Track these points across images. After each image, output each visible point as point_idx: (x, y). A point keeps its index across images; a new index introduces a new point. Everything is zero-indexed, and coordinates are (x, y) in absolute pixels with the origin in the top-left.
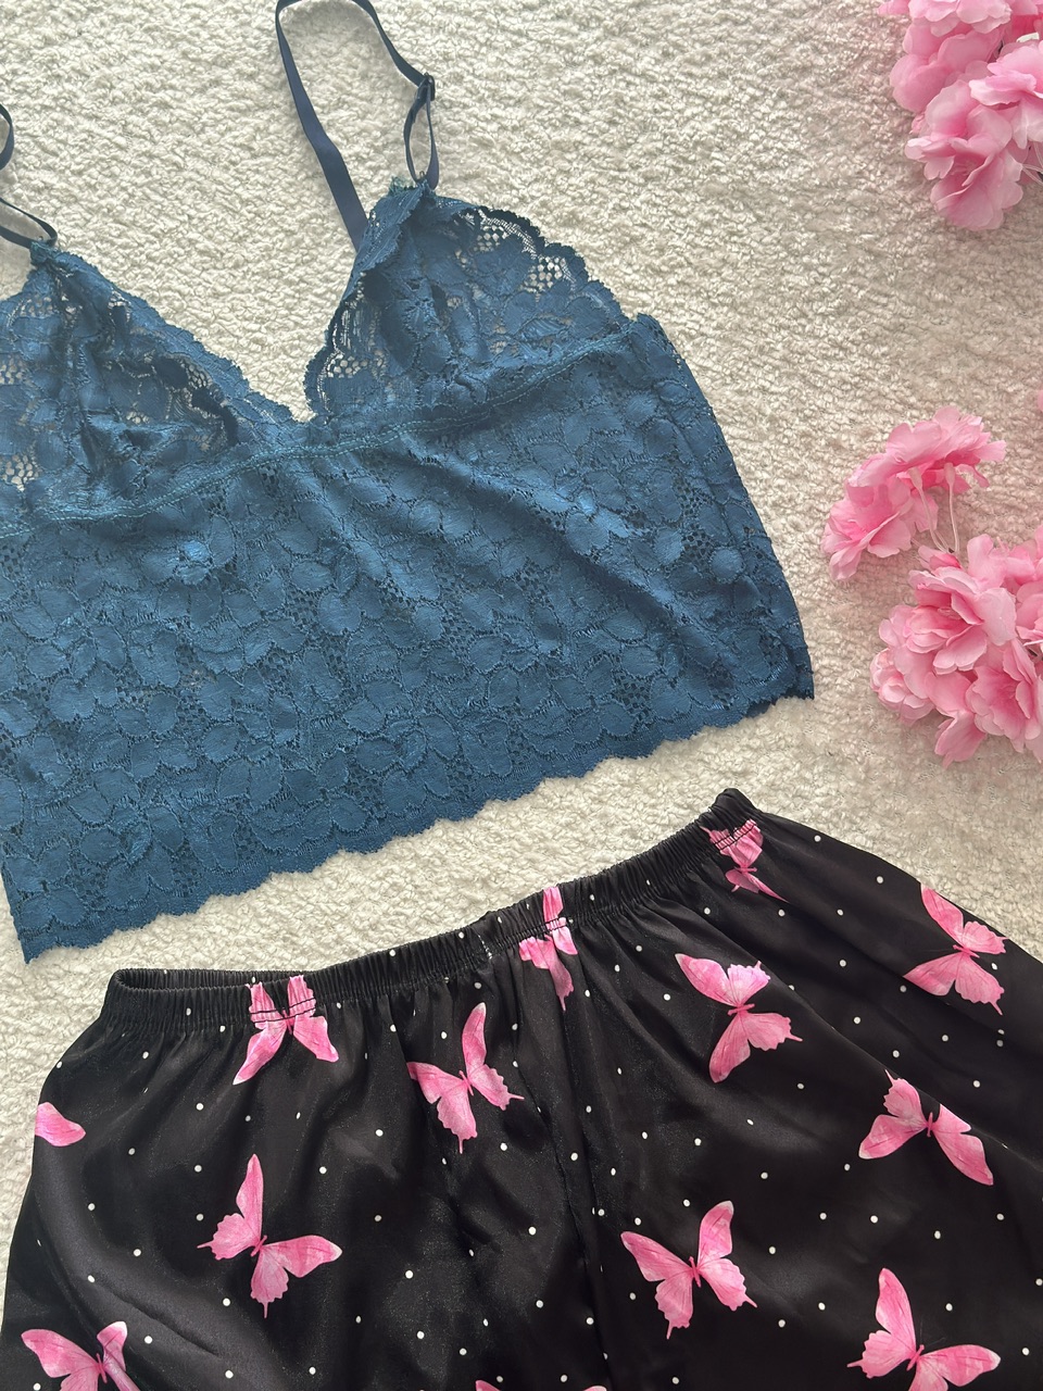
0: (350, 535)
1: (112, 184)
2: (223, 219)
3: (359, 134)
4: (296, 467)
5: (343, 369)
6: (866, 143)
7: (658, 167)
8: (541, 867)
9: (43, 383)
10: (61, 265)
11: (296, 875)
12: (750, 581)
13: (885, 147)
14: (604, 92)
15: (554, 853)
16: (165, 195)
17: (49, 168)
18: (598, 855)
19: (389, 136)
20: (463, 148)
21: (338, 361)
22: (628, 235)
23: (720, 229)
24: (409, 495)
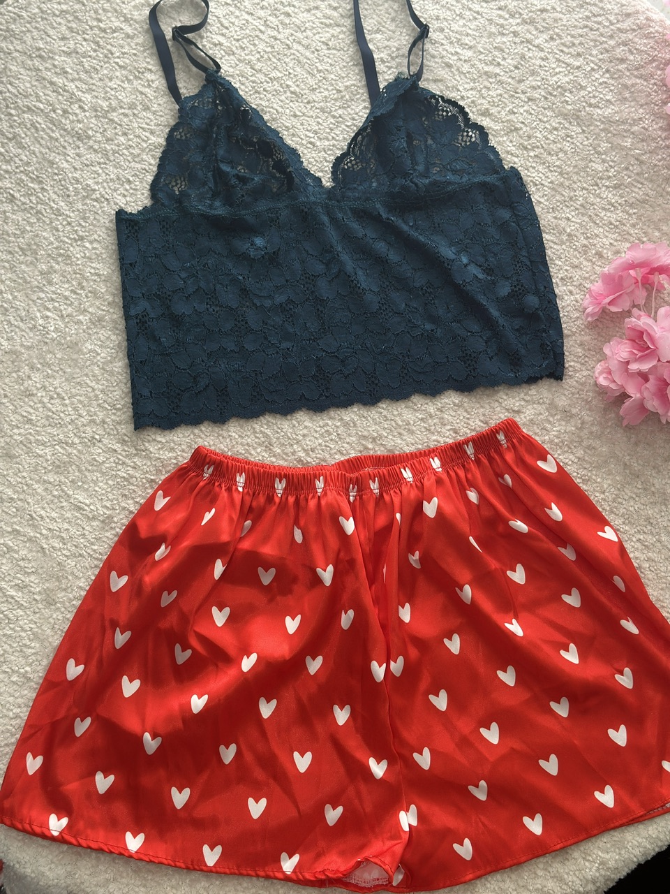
0: (340, 250)
1: (253, 49)
2: (306, 77)
3: (385, 48)
4: (319, 209)
5: (353, 165)
6: (646, 104)
7: (536, 95)
8: (404, 438)
9: (199, 142)
10: (222, 85)
11: (278, 416)
12: (541, 314)
13: (656, 108)
14: (516, 51)
15: (411, 432)
16: (279, 60)
17: (223, 35)
18: (435, 438)
19: (399, 51)
20: (437, 65)
21: (351, 161)
22: (513, 126)
23: (562, 133)
24: (374, 236)
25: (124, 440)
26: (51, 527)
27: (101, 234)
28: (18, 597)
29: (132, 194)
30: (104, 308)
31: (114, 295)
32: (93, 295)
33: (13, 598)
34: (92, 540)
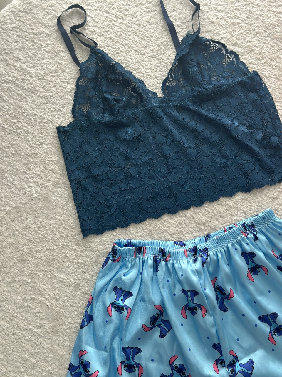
0: (172, 128)
1: (112, 31)
2: (141, 41)
3: (178, 19)
4: (158, 110)
5: (171, 83)
7: (260, 30)
8: (219, 220)
10: (99, 53)
11: (154, 219)
12: (281, 146)
14: (246, 9)
15: (222, 217)
16: (126, 34)
17: (95, 26)
18: (235, 218)
19: (187, 19)
20: (207, 23)
21: (170, 81)
22: (251, 49)
23: (277, 48)
24: (188, 118)
25: (79, 244)
26: (49, 294)
27: (51, 139)
28: (40, 332)
29: (63, 116)
30: (58, 177)
31: (62, 170)
32: (52, 172)
33: (36, 333)
34: (71, 297)
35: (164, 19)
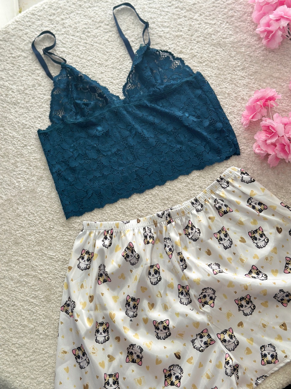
0: (134, 123)
1: (78, 50)
2: (103, 56)
3: (132, 36)
5: (131, 88)
6: (247, 32)
7: (200, 40)
8: (180, 195)
9: (65, 93)
10: (68, 68)
11: (125, 199)
12: (225, 129)
13: (251, 32)
14: (187, 24)
15: (182, 192)
16: (90, 52)
17: (64, 47)
18: (193, 192)
19: (139, 36)
20: (156, 38)
21: (130, 86)
22: (194, 55)
23: (214, 53)
24: (147, 114)
25: (63, 225)
26: (41, 269)
27: (33, 142)
28: (35, 302)
29: (42, 122)
30: (42, 172)
31: (45, 165)
32: (36, 168)
33: (33, 303)
35: (120, 37)
